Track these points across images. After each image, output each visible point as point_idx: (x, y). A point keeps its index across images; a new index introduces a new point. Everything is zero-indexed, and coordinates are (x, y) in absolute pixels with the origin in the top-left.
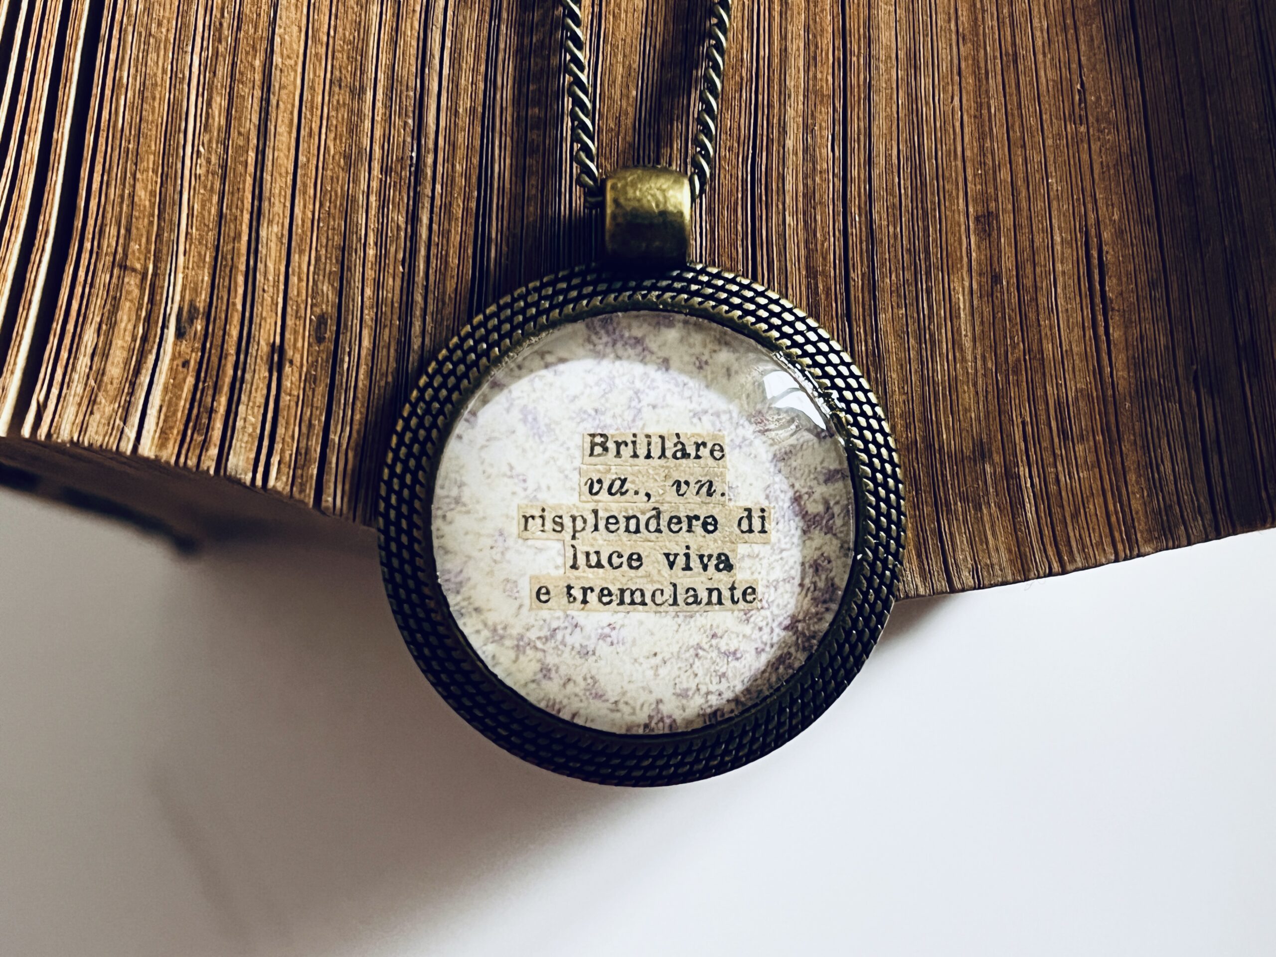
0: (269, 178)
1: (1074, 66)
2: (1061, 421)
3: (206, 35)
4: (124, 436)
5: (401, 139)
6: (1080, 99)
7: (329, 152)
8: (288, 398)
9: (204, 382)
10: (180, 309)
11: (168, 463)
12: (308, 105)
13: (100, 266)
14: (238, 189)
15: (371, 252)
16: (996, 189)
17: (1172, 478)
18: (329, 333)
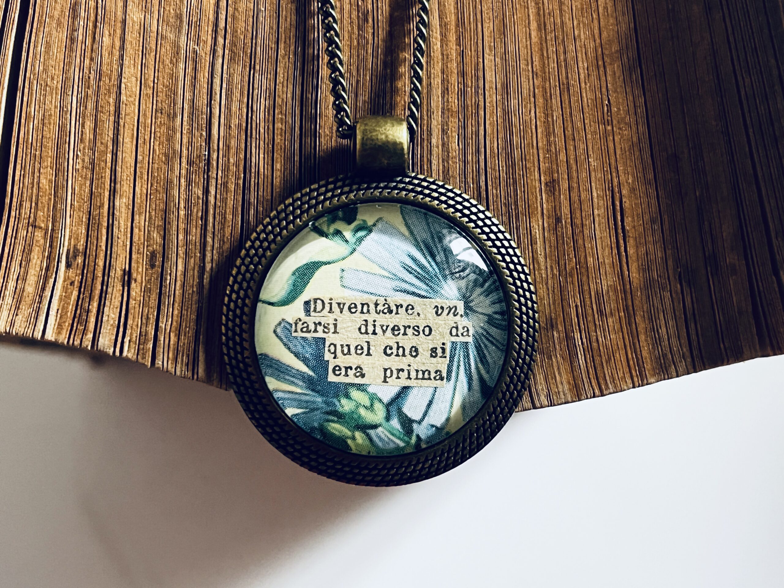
0: (120, 170)
1: (604, 90)
2: (599, 305)
3: (80, 84)
4: (36, 328)
5: (199, 144)
6: (608, 110)
7: (156, 152)
8: (134, 302)
9: (84, 294)
10: (68, 251)
11: (63, 343)
12: (143, 125)
13: (20, 226)
14: (102, 177)
15: (182, 213)
16: (557, 166)
17: (666, 337)
18: (158, 262)
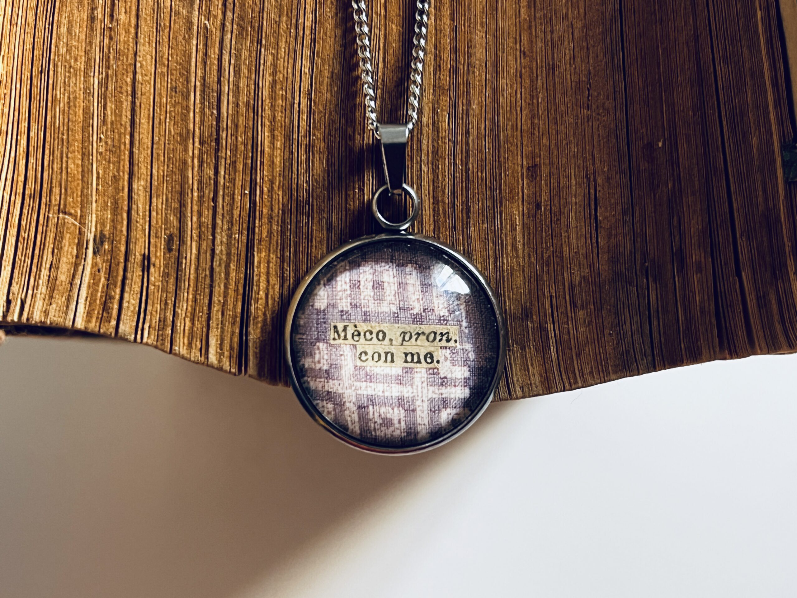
0: (137, 151)
2: (572, 296)
3: (101, 65)
4: (67, 316)
5: (210, 123)
6: (589, 94)
7: (171, 133)
8: (153, 287)
10: (95, 236)
12: (159, 105)
15: (195, 194)
17: (630, 333)
18: (174, 245)
